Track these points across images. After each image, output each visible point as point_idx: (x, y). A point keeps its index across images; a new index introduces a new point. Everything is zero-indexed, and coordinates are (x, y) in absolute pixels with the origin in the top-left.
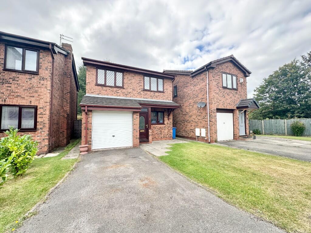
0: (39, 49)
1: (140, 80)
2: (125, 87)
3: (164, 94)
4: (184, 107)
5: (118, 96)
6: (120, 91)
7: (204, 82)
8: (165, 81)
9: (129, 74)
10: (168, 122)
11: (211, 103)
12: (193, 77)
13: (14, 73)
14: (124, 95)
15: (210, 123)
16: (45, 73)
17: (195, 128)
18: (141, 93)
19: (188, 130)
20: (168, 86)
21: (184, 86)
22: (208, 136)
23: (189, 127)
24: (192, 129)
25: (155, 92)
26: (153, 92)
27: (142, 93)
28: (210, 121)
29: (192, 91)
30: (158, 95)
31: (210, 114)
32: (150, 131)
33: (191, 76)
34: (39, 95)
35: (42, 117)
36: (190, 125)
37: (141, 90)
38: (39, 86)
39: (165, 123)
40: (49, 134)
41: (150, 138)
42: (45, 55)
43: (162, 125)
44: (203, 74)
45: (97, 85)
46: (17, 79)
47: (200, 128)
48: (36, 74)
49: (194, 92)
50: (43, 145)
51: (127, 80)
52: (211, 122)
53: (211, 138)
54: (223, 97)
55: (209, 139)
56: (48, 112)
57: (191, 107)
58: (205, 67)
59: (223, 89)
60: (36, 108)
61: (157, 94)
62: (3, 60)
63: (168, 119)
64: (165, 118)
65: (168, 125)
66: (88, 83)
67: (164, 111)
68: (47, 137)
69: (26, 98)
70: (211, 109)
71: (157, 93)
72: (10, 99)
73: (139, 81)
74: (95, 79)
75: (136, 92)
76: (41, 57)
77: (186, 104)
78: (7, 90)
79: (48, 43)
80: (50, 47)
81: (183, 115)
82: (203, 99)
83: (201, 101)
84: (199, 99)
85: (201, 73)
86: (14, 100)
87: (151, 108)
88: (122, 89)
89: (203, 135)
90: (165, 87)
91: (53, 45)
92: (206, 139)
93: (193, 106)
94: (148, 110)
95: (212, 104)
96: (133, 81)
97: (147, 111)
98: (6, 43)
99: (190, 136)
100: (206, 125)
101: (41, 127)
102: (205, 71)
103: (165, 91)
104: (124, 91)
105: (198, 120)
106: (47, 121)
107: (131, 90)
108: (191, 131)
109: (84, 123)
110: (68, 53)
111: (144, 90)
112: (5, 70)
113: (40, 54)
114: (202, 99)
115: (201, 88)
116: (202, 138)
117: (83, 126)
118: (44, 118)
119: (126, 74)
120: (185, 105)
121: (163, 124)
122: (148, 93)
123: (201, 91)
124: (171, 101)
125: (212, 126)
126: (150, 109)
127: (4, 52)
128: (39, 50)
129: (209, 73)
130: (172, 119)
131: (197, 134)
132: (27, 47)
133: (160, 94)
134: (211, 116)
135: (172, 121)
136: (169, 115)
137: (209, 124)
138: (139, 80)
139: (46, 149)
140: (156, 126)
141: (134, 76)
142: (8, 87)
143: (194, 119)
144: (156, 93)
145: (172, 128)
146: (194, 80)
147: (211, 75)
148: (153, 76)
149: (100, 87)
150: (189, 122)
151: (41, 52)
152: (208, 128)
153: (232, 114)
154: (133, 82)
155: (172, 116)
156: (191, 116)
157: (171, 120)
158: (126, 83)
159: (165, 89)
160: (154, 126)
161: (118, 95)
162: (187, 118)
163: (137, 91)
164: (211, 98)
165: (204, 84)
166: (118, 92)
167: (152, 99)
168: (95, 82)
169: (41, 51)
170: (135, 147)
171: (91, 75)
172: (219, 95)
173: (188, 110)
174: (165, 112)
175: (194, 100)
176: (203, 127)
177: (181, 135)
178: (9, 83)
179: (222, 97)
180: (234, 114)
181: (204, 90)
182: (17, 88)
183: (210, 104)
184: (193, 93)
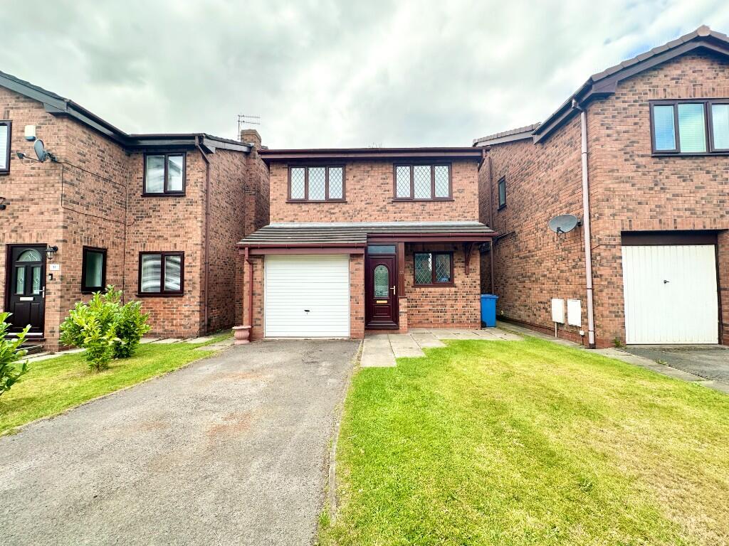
0: (185, 150)
1: (384, 176)
2: (347, 199)
3: (454, 205)
4: (522, 237)
5: (333, 221)
6: (336, 210)
7: (576, 149)
8: (456, 168)
9: (356, 168)
10: (467, 279)
11: (597, 215)
12: (542, 141)
13: (154, 199)
14: (346, 219)
15: (595, 279)
16: (194, 193)
17: (552, 298)
18: (387, 208)
19: (535, 304)
20: (466, 182)
21: (522, 175)
22: (587, 324)
23: (535, 295)
24: (543, 300)
25: (424, 203)
26: (421, 203)
27: (389, 207)
28: (594, 275)
29: (542, 185)
30: (436, 207)
31: (595, 251)
32: (403, 303)
33: (537, 138)
34: (186, 233)
35: (191, 272)
36: (536, 287)
37: (387, 201)
38: (186, 216)
39: (456, 282)
40: (200, 302)
41: (403, 320)
42: (193, 159)
43: (448, 289)
44: (570, 126)
45: (291, 202)
46: (158, 209)
47: (565, 297)
48: (182, 196)
49: (549, 188)
50: (192, 322)
51: (352, 182)
52: (599, 279)
53: (597, 333)
54: (657, 188)
55: (591, 335)
56: (198, 263)
57: (539, 234)
58: (574, 101)
59: (657, 160)
60: (181, 255)
61: (430, 207)
62: (142, 180)
63: (467, 273)
64: (455, 269)
65: (467, 289)
66: (273, 199)
67: (453, 250)
68: (198, 308)
69: (170, 239)
70: (597, 236)
71: (432, 204)
72: (151, 242)
73: (382, 181)
74: (286, 191)
75: (374, 208)
76: (188, 164)
77: (529, 226)
78: (147, 228)
79: (192, 137)
80: (196, 142)
81: (521, 258)
82: (573, 206)
83: (568, 212)
84: (561, 208)
85: (565, 122)
86: (155, 245)
87: (406, 243)
88: (341, 204)
89: (575, 319)
90: (454, 185)
91: (201, 137)
92: (582, 333)
93: (545, 231)
94: (397, 250)
95: (598, 218)
96: (368, 181)
97: (394, 252)
98: (145, 151)
99: (539, 321)
100: (581, 290)
101: (190, 289)
102: (576, 113)
103: (454, 195)
104: (345, 208)
105: (559, 272)
106: (197, 280)
107: (363, 203)
108: (542, 306)
109: (248, 282)
110: (250, 148)
111: (397, 200)
112: (145, 195)
113: (188, 158)
114: (571, 204)
115: (566, 172)
116: (570, 330)
117: (246, 288)
118: (194, 273)
119: (351, 167)
120: (526, 230)
121: (451, 283)
122: (408, 206)
123: (567, 180)
124: (477, 223)
125: (601, 291)
126: (402, 248)
127: (142, 166)
128: (186, 153)
129: (591, 117)
130: (478, 272)
131: (558, 317)
132: (170, 151)
133: (440, 205)
134: (598, 258)
135: (479, 277)
136: (467, 262)
137: (589, 285)
138: (382, 179)
139: (196, 329)
140: (430, 289)
141: (370, 169)
142: (148, 222)
143: (548, 270)
144: (428, 204)
145: (478, 297)
146: (548, 151)
147: (595, 121)
148: (421, 161)
149: (295, 206)
150: (537, 281)
151: (189, 155)
152: (586, 297)
153: (713, 247)
154: (368, 184)
155: (479, 263)
156: (540, 263)
157: (476, 276)
158: (352, 189)
159: (454, 190)
160: (423, 289)
161: (333, 219)
162: (531, 267)
163: (378, 206)
164: (598, 200)
165: (574, 156)
166: (333, 211)
167: (418, 220)
168: (286, 196)
169: (188, 153)
170: (353, 339)
171: (279, 183)
172: (633, 185)
173: (531, 246)
174: (455, 254)
175: (549, 210)
176: (575, 295)
177: (516, 317)
178: (149, 217)
179: (651, 189)
180: (721, 250)
181: (576, 175)
182: (158, 222)
183: (592, 220)
184: (544, 191)
